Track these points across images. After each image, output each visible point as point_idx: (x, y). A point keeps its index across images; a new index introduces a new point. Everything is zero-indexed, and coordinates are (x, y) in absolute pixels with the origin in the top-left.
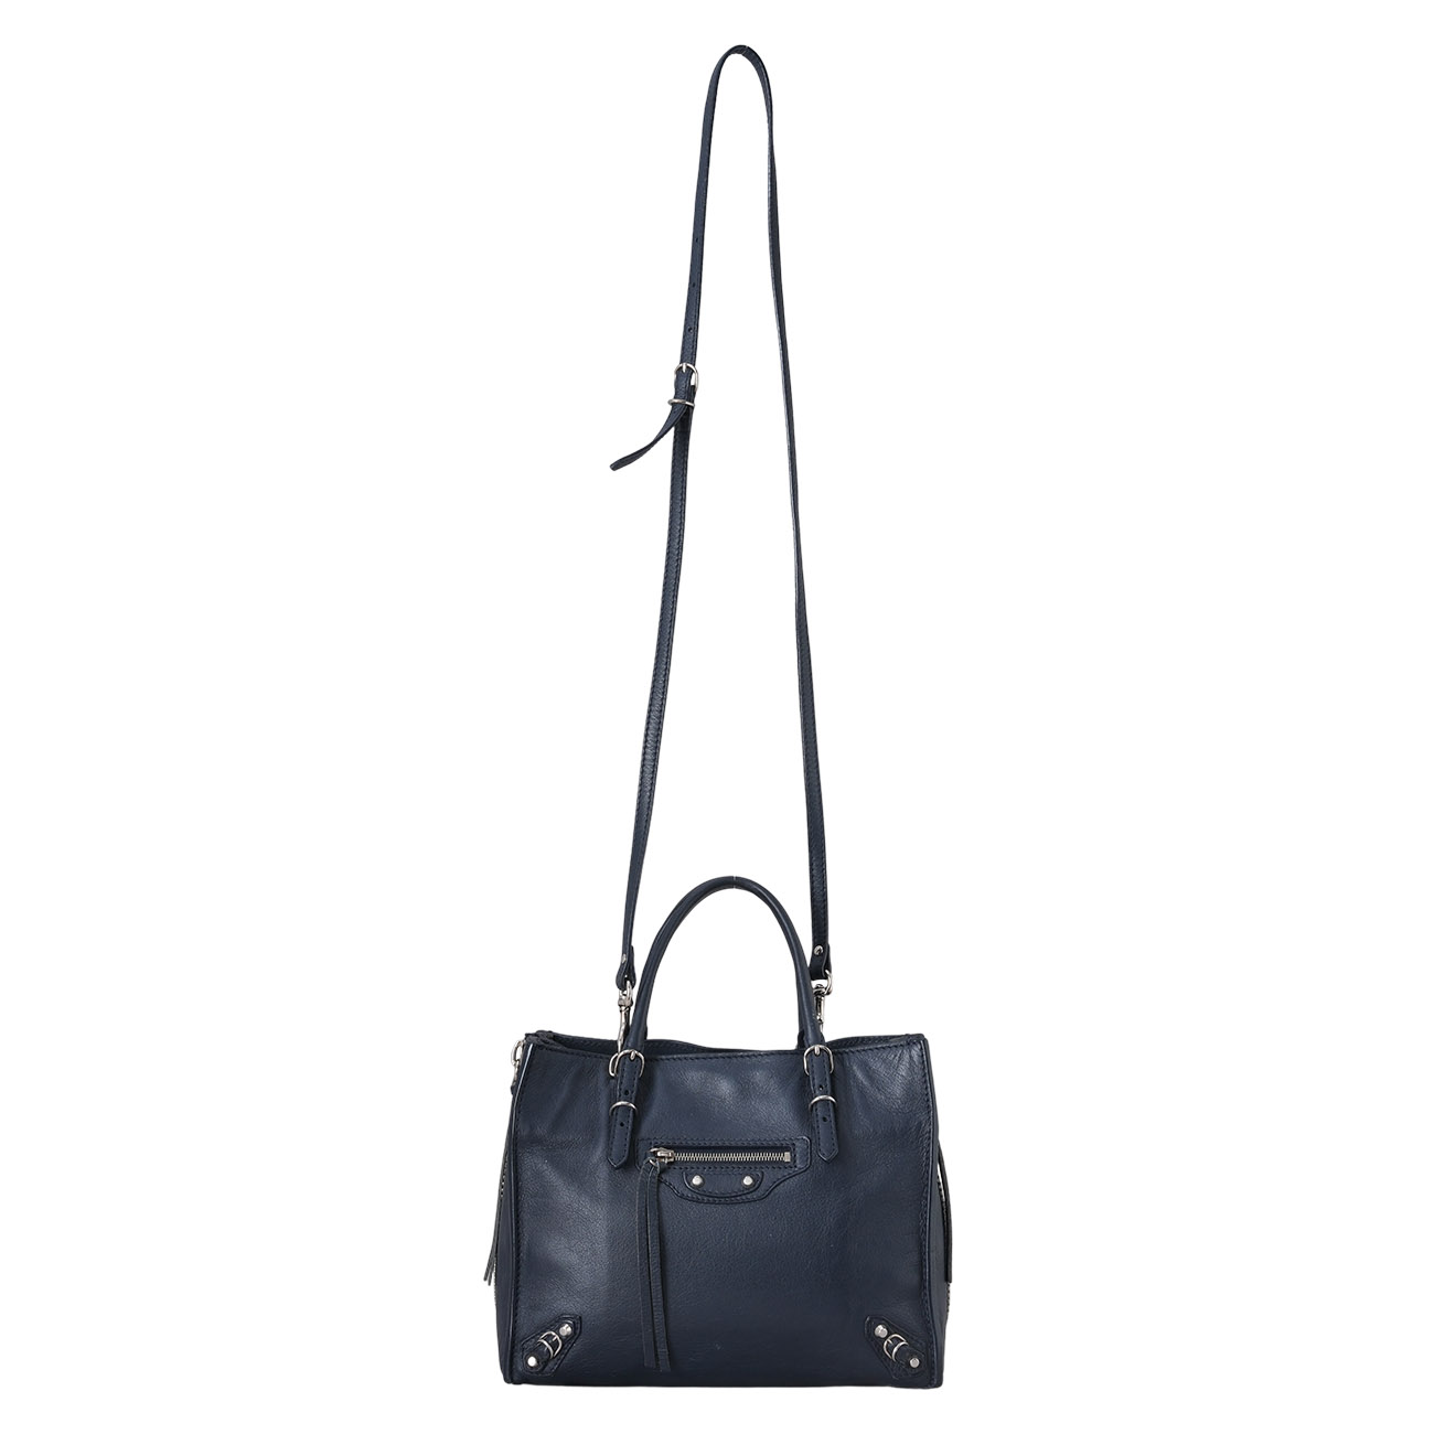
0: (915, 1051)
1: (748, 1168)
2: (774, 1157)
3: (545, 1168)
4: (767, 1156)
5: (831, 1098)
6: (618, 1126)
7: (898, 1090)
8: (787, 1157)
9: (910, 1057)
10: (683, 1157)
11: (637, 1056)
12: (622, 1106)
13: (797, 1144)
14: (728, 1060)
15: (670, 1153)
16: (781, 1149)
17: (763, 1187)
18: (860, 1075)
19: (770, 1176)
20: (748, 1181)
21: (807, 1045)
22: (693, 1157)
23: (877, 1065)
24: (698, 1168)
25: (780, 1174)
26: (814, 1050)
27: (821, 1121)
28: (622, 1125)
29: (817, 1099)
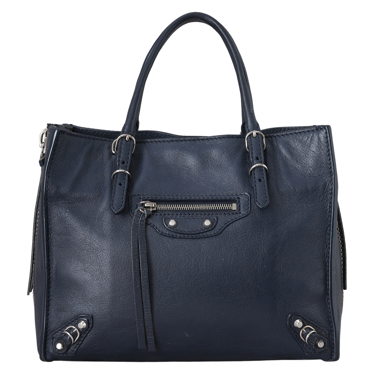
0: (322, 135)
1: (207, 214)
2: (226, 206)
3: (67, 215)
4: (220, 206)
5: (264, 166)
6: (118, 185)
7: (310, 161)
8: (234, 207)
9: (319, 138)
10: (163, 207)
11: (130, 139)
12: (120, 172)
13: (241, 198)
14: (193, 142)
15: (154, 205)
16: (230, 201)
17: (218, 227)
18: (284, 151)
19: (222, 220)
20: (207, 223)
21: (247, 130)
22: (169, 207)
23: (296, 145)
24: (173, 214)
25: (229, 218)
26: (252, 134)
27: (257, 181)
28: (120, 184)
29: (254, 166)
